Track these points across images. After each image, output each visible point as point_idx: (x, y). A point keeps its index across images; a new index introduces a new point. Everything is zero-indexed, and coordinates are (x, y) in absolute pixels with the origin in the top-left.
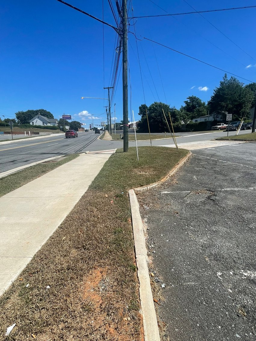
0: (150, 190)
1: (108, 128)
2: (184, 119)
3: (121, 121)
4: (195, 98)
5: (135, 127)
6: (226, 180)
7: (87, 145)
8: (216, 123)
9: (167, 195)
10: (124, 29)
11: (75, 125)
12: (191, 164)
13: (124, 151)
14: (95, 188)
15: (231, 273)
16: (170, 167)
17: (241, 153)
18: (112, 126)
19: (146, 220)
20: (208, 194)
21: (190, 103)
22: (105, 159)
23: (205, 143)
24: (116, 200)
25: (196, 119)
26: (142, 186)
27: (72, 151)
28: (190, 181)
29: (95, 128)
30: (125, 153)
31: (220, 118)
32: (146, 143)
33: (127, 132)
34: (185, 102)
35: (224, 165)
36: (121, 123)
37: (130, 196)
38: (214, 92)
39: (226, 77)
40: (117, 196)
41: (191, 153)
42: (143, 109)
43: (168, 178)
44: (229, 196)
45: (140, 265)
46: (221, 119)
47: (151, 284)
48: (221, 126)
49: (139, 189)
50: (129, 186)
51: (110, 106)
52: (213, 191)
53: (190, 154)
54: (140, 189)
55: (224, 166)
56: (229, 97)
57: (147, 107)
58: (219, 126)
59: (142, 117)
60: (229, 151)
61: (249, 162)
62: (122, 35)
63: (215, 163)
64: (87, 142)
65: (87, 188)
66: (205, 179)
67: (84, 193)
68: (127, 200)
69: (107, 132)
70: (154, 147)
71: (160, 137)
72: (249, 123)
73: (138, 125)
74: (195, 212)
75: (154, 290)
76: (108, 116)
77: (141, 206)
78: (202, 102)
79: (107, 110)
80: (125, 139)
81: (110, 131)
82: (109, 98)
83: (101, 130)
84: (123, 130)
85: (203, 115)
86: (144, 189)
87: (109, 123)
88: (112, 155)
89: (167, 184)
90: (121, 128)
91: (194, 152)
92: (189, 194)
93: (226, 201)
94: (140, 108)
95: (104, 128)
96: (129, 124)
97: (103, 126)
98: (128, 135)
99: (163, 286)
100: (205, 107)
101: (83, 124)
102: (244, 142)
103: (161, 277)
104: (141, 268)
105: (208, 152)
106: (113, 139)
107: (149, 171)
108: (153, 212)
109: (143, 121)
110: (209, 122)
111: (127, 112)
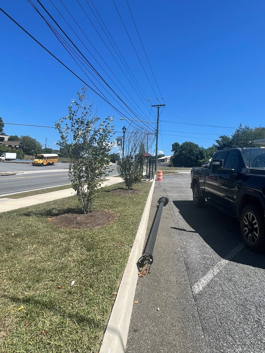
21: (222, 142)
34: (216, 141)
39: (241, 126)
42: (175, 147)
57: (179, 145)
59: (175, 153)
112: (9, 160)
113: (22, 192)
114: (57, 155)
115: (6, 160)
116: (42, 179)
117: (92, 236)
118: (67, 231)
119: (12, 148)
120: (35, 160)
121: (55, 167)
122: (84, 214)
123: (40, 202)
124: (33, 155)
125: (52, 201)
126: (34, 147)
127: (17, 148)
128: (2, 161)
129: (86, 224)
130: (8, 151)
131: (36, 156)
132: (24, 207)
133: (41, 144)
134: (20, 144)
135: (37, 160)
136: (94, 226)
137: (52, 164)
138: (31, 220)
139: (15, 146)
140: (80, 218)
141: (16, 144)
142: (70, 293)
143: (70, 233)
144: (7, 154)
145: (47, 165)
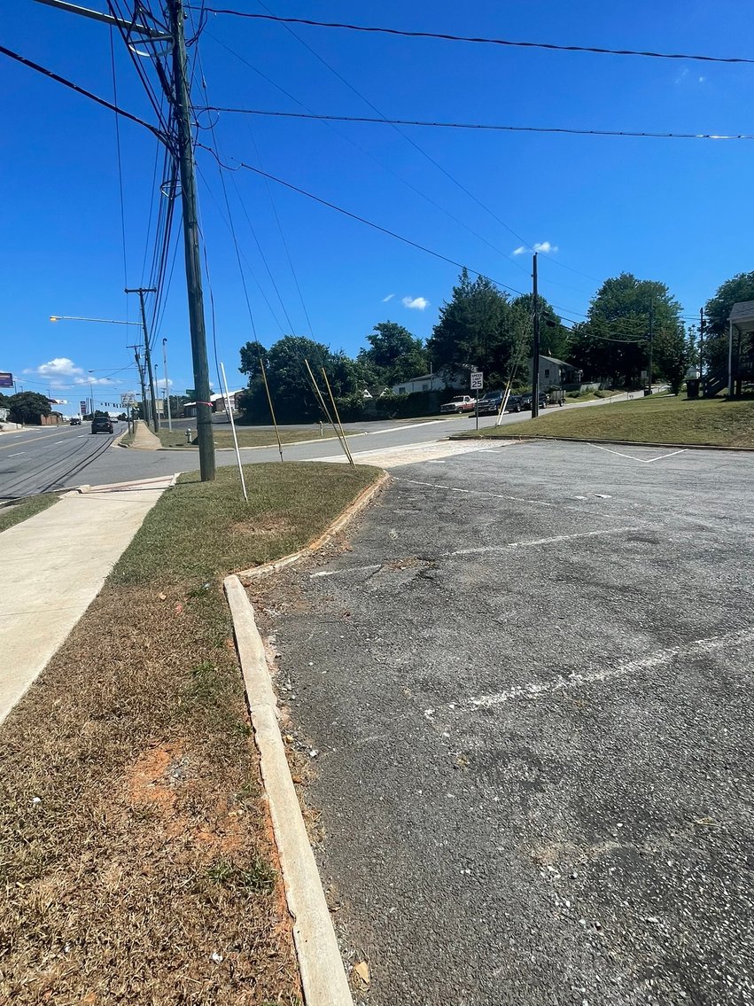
0: (282, 571)
1: (144, 412)
2: (370, 385)
3: (188, 391)
4: (395, 327)
5: (231, 407)
6: (463, 531)
7: (79, 467)
8: (450, 394)
9: (324, 579)
10: (182, 134)
11: (30, 405)
12: (387, 501)
13: (203, 480)
14: (127, 580)
15: (452, 706)
16: (332, 511)
17: (503, 470)
18: (160, 407)
19: (272, 638)
20: (422, 565)
21: (384, 340)
22: (144, 504)
23: (423, 449)
24: (189, 604)
25: (402, 386)
26: (260, 564)
27: (31, 488)
28: (383, 543)
29: (98, 412)
30: (208, 484)
31: (459, 381)
32: (267, 454)
33: (210, 422)
34: (370, 338)
35: (461, 500)
36: (187, 396)
37: (228, 591)
38: (441, 315)
39: (465, 275)
40: (193, 595)
41: (387, 476)
42: (251, 356)
43: (328, 539)
44: (466, 566)
45: (259, 723)
46: (463, 384)
47: (287, 755)
48: (464, 403)
49: (251, 572)
50: (223, 566)
51: (147, 344)
52: (431, 559)
53: (386, 478)
54: (253, 573)
55: (462, 503)
56: (477, 327)
57: (263, 350)
58: (457, 404)
59: (252, 378)
60: (476, 465)
61: (517, 489)
62: (177, 150)
63: (444, 496)
64: (77, 459)
65: (101, 584)
66: (416, 534)
67: (94, 596)
68: (223, 600)
69: (141, 424)
70: (289, 463)
71: (307, 437)
72: (526, 396)
73: (241, 401)
74: (389, 608)
75: (294, 764)
76: (142, 377)
77: (259, 610)
78: (414, 339)
79: (137, 357)
80: (204, 443)
81: (151, 422)
82: (144, 322)
83: (121, 418)
84: (193, 418)
85: (418, 374)
86: (266, 570)
87: (149, 398)
88: (165, 492)
89: (324, 554)
90: (187, 413)
91: (393, 472)
92: (378, 571)
93: (456, 576)
94: (243, 352)
95: (133, 414)
96: (213, 398)
97: (129, 405)
98: (210, 431)
99: (313, 754)
100: (421, 353)
101: (58, 401)
102: (514, 442)
103: (308, 741)
104: (262, 727)
105: (429, 470)
106: (163, 445)
107: (276, 526)
108: (290, 619)
109: (256, 390)
110: (434, 392)
111: (206, 365)
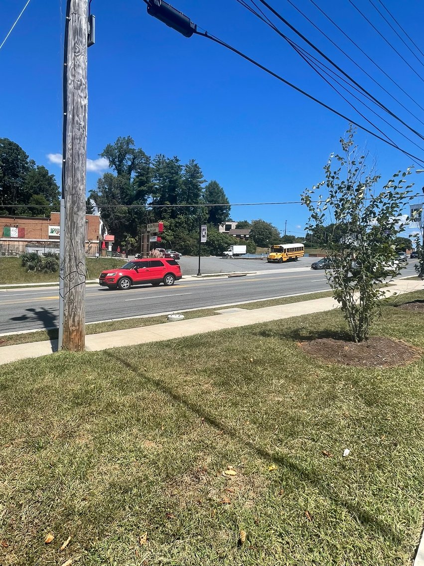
112: (237, 255)
113: (257, 301)
114: (303, 245)
115: (234, 255)
116: (282, 282)
117: (372, 381)
118: (328, 367)
119: (241, 238)
120: (271, 254)
121: (299, 263)
122: (355, 342)
123: (283, 317)
124: (268, 247)
125: (300, 317)
126: (269, 236)
127: (247, 239)
128: (229, 257)
129: (360, 359)
130: (236, 244)
131: (272, 248)
132: (261, 322)
133: (279, 230)
134: (250, 233)
135: (274, 254)
136: (375, 365)
137: (295, 260)
138: (273, 342)
139: (245, 235)
140: (349, 347)
141: (246, 232)
142: (344, 467)
143: (333, 371)
144: (235, 247)
145: (288, 261)
